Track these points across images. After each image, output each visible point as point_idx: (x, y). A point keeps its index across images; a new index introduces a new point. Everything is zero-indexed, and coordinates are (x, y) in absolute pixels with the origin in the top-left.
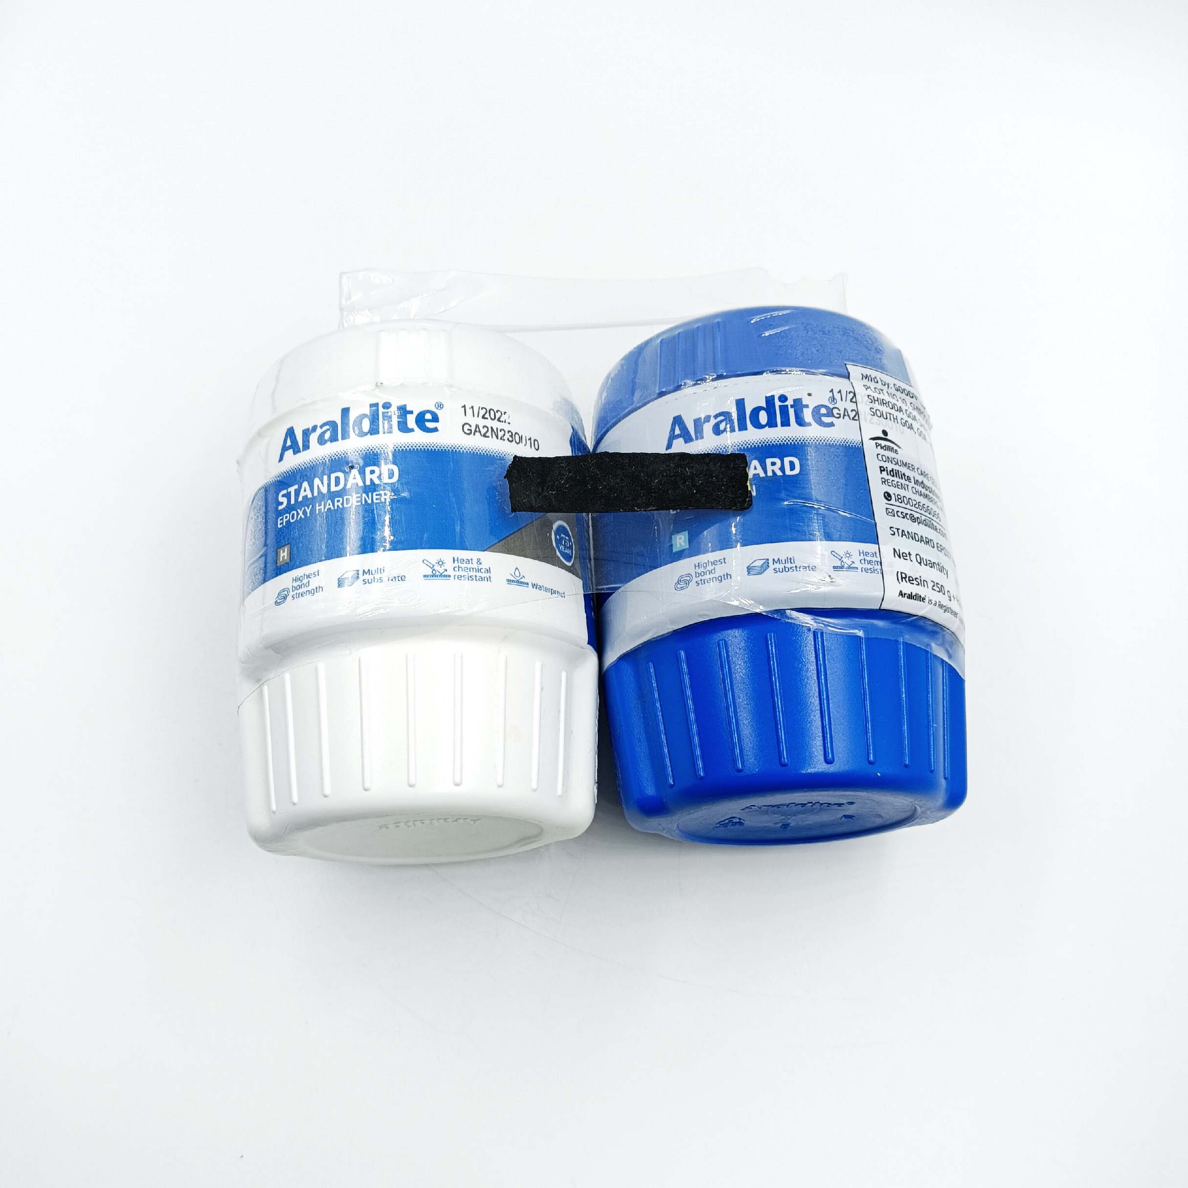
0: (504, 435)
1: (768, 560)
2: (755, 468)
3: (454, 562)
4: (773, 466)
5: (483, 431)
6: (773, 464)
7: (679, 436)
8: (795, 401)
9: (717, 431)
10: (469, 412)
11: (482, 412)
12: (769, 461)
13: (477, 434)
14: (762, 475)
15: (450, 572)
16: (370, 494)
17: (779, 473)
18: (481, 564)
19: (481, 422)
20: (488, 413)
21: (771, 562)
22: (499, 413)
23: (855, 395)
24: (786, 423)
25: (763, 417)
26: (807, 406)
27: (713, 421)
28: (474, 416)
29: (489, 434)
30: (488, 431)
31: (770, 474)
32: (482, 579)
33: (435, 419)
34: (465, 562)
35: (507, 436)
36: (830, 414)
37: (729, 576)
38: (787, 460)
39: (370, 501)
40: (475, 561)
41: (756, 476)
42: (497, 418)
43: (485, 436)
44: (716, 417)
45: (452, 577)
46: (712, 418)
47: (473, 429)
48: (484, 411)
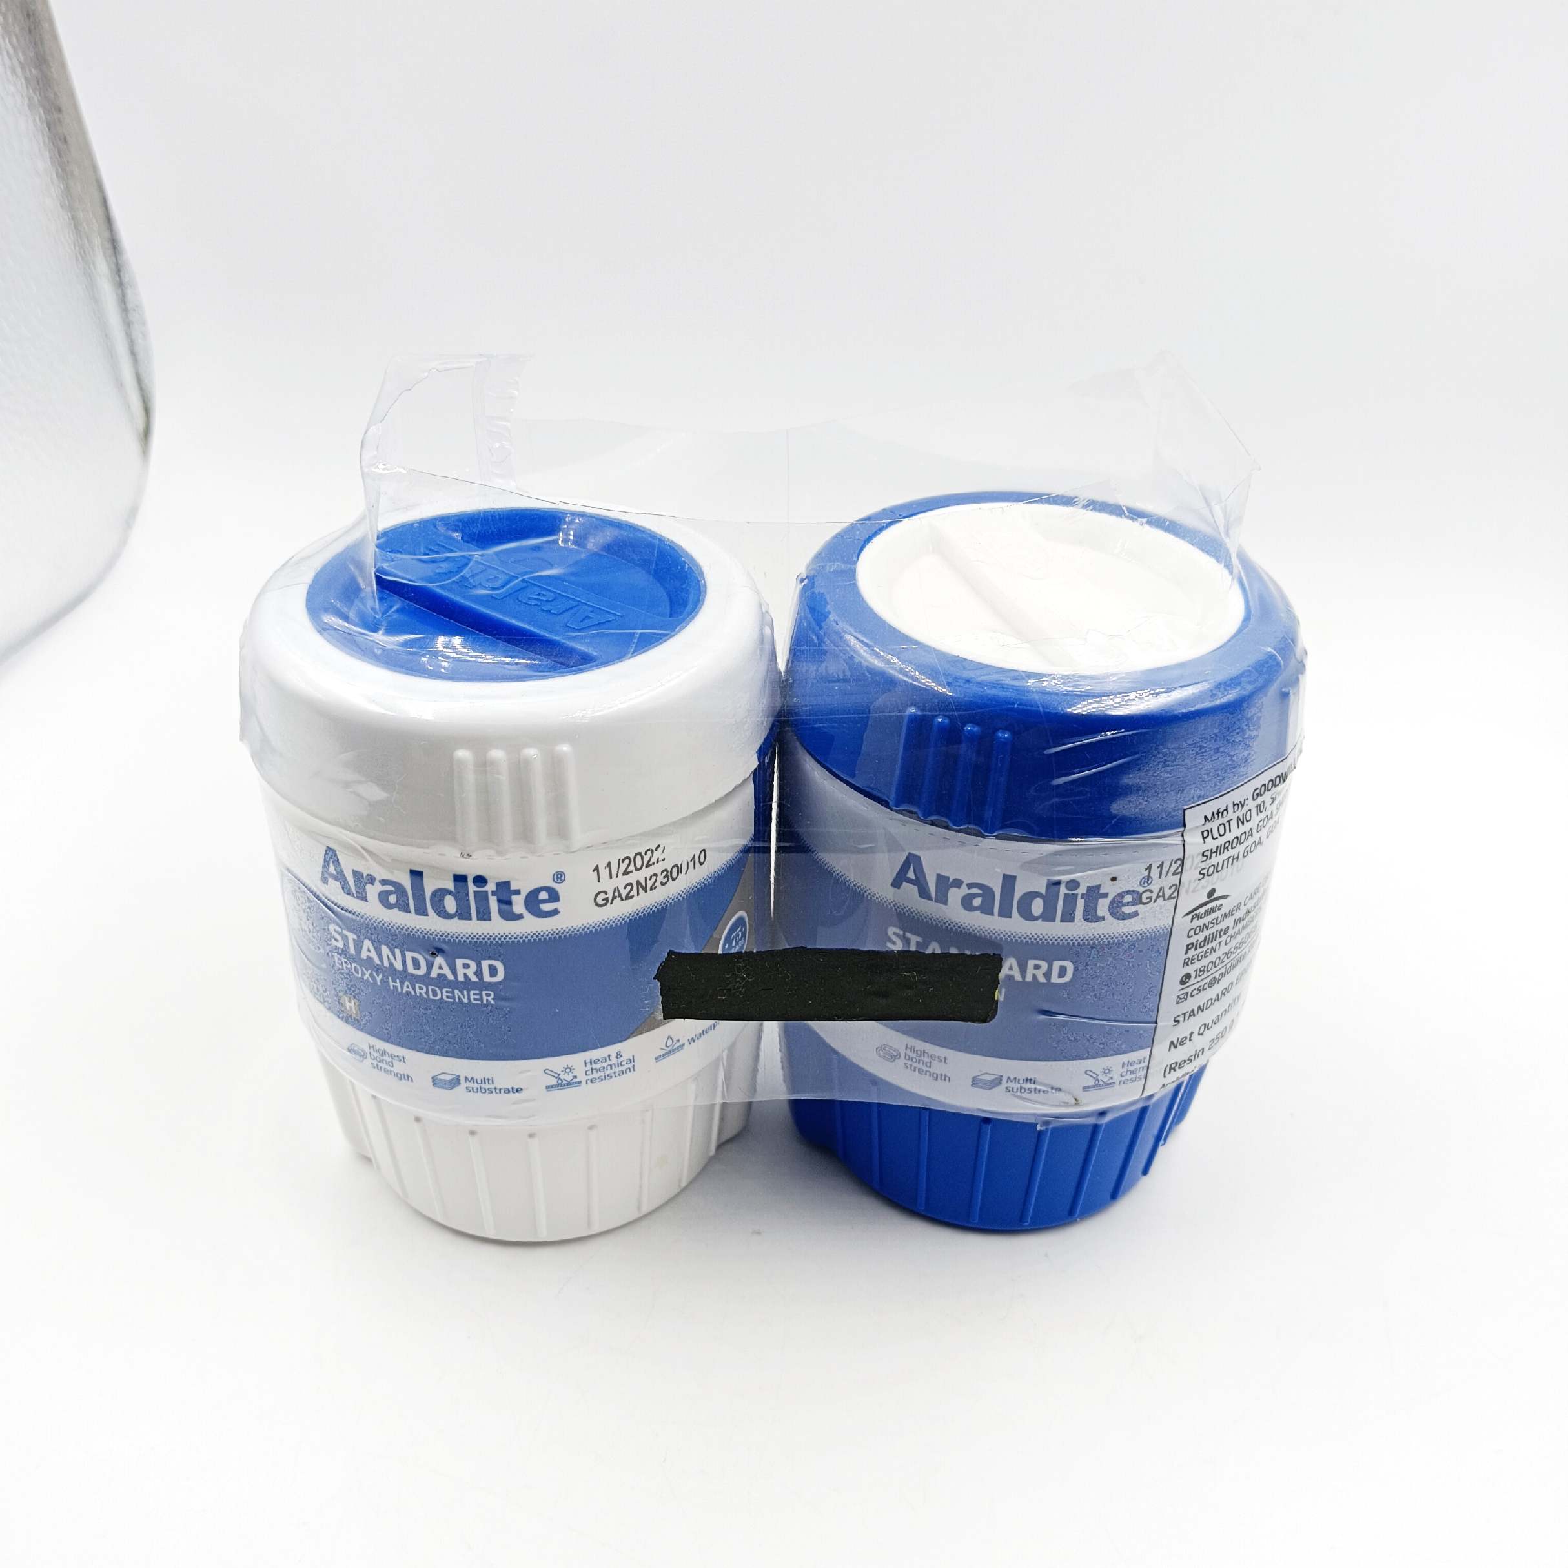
0: (656, 880)
1: (1001, 1076)
2: (1011, 968)
3: (586, 1066)
4: (1036, 970)
5: (624, 893)
6: (1037, 967)
7: (910, 881)
8: (1089, 888)
9: (967, 903)
10: (604, 873)
11: (623, 866)
12: (1031, 963)
13: (617, 900)
14: (1018, 977)
15: (582, 1077)
16: (465, 992)
17: (1042, 979)
18: (621, 1056)
19: (620, 882)
20: (630, 863)
21: (1004, 1080)
22: (649, 853)
23: (1182, 864)
24: (1068, 917)
25: (1037, 907)
26: (1105, 895)
27: (964, 890)
28: (611, 878)
29: (634, 892)
30: (631, 890)
31: (1029, 978)
32: (623, 1072)
33: (554, 896)
34: (600, 1062)
35: (660, 878)
36: (1138, 899)
37: (947, 1079)
38: (1057, 965)
39: (466, 1001)
40: (613, 1058)
41: (1010, 978)
42: (645, 865)
43: (628, 897)
44: (970, 886)
45: (584, 1083)
46: (964, 886)
47: (610, 896)
48: (627, 861)
